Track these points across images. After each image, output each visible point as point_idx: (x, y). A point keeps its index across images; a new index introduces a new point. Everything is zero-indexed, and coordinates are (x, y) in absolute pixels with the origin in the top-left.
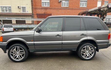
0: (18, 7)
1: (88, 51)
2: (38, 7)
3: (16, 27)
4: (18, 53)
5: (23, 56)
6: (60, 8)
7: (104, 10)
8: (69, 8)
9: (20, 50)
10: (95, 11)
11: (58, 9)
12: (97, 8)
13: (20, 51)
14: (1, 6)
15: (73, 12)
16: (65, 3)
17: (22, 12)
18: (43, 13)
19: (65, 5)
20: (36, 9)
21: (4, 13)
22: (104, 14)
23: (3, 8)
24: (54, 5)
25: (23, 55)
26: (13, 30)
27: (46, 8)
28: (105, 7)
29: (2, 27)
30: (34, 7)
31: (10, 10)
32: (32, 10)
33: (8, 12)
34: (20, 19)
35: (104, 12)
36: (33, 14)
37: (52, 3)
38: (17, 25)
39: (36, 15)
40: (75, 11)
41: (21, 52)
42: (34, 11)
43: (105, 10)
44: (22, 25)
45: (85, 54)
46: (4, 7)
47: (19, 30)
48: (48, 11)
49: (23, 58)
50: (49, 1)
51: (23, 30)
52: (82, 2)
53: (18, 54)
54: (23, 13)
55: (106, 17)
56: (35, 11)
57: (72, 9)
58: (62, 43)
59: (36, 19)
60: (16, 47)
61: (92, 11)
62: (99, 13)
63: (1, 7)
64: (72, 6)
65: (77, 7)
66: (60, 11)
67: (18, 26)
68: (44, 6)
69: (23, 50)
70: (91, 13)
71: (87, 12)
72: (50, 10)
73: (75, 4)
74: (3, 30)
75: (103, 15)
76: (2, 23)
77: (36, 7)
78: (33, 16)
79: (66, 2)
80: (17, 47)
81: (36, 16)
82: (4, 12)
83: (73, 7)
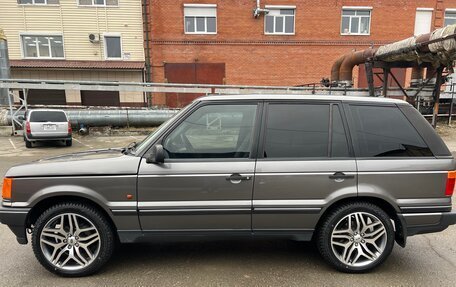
0: (92, 37)
1: (358, 236)
2: (171, 37)
3: (80, 117)
4: (73, 238)
5: (93, 252)
6: (260, 38)
7: (444, 50)
8: (296, 39)
9: (80, 227)
10: (405, 51)
11: (250, 44)
12: (410, 42)
13: (79, 231)
14: (25, 33)
15: (314, 55)
16: (279, 20)
17: (106, 58)
18: (190, 60)
19: (279, 29)
20: (161, 43)
21: (33, 60)
22: (442, 66)
23: (30, 41)
24: (234, 28)
25: (93, 248)
26: (69, 130)
27: (202, 42)
28: (447, 38)
29: (25, 119)
30: (152, 36)
31: (58, 49)
32: (147, 49)
33: (50, 58)
34: (99, 85)
35: (443, 56)
36: (148, 65)
37: (227, 19)
38: (85, 111)
39: (162, 70)
40: (321, 51)
41: (83, 235)
42: (154, 52)
43: (447, 49)
44: (105, 112)
45: (346, 246)
46: (33, 37)
47: (91, 130)
48: (212, 55)
49: (93, 258)
50: (213, 13)
51: (108, 129)
52: (351, 17)
53: (73, 243)
54: (111, 62)
55: (452, 75)
56: (156, 52)
57: (310, 44)
58: (252, 207)
59: (161, 88)
60: (62, 215)
61: (390, 54)
62: (420, 63)
63: (22, 36)
64: (309, 32)
65: (331, 35)
66: (260, 51)
67: (87, 114)
68: (196, 32)
69: (94, 228)
70: (388, 60)
71: (369, 55)
72: (220, 48)
73: (322, 22)
74: (29, 131)
75: (440, 71)
76: (25, 103)
77: (164, 36)
78: (148, 74)
79: (284, 16)
80: (69, 215)
81: (161, 73)
82: (35, 55)
83: (312, 35)
